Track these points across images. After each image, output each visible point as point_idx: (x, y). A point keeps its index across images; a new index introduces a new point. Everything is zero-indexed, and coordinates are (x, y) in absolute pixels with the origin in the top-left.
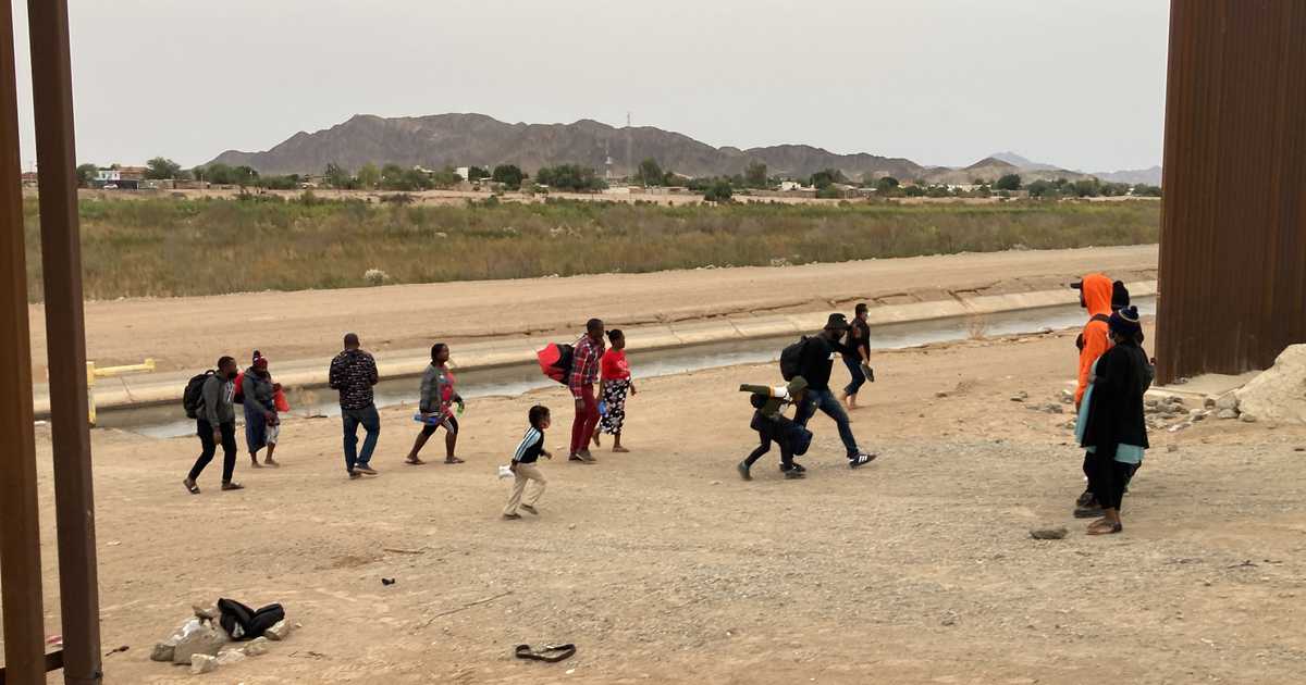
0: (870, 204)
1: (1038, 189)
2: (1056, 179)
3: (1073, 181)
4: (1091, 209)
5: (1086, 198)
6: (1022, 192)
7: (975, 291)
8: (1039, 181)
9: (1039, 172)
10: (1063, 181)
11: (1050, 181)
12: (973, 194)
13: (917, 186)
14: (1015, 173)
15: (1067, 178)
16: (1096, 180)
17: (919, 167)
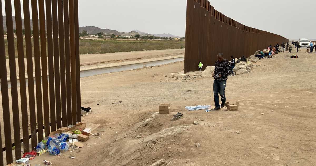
0: (110, 40)
1: (143, 38)
2: (146, 36)
3: (149, 36)
4: (154, 42)
5: (152, 39)
6: (140, 38)
7: (141, 59)
8: (143, 36)
9: (143, 34)
10: (148, 36)
11: (145, 36)
12: (131, 38)
13: (119, 36)
14: (138, 34)
15: (148, 35)
16: (154, 36)
17: (119, 32)
